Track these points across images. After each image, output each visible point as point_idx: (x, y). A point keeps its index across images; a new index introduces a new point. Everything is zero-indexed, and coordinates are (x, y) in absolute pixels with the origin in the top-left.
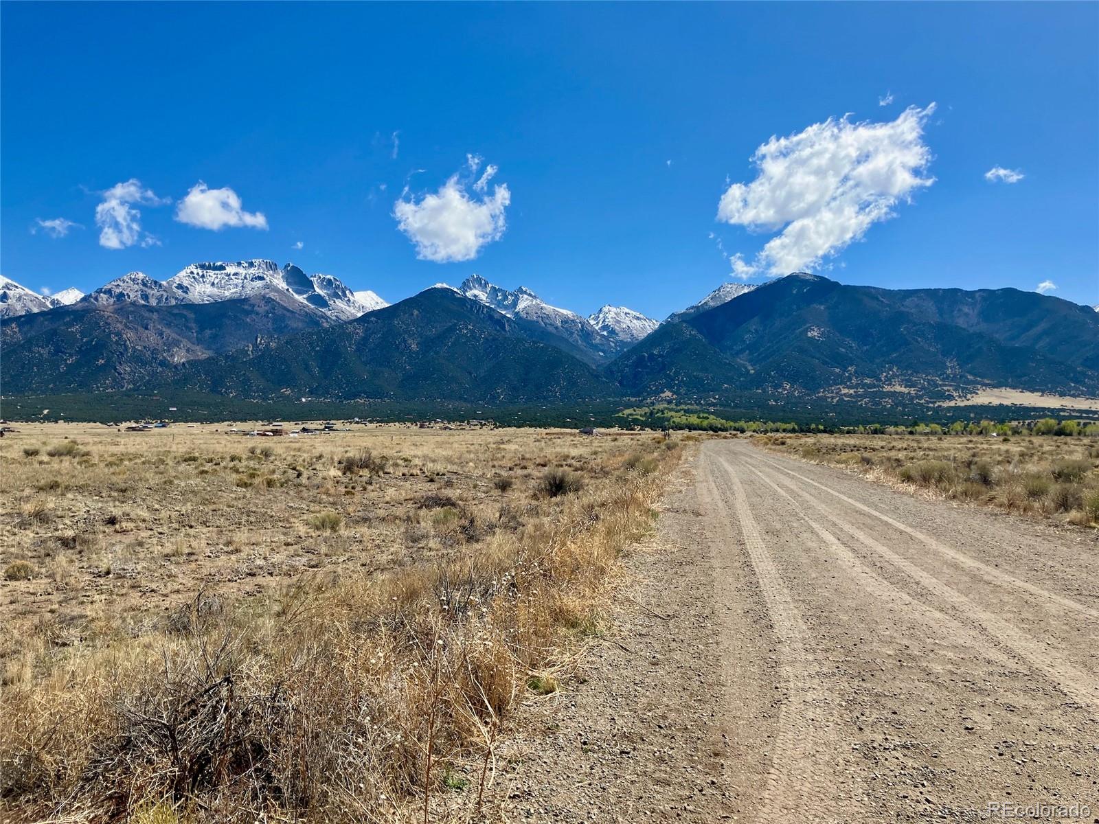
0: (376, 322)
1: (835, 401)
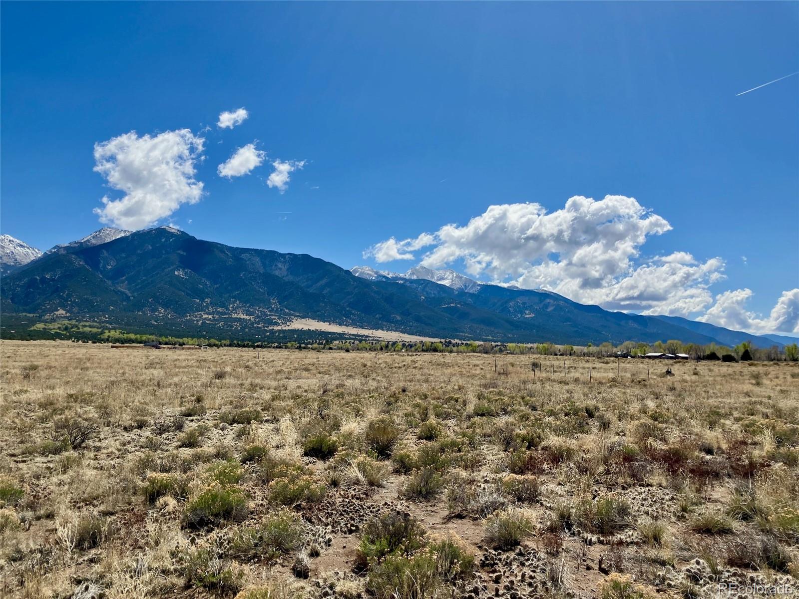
1: (200, 322)
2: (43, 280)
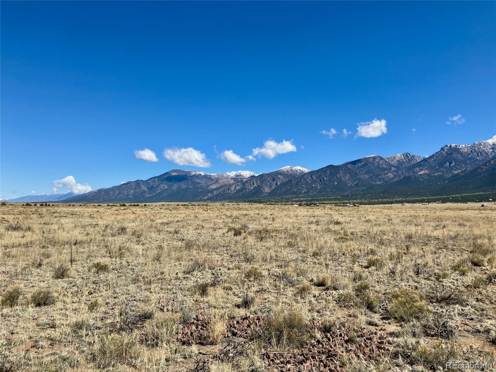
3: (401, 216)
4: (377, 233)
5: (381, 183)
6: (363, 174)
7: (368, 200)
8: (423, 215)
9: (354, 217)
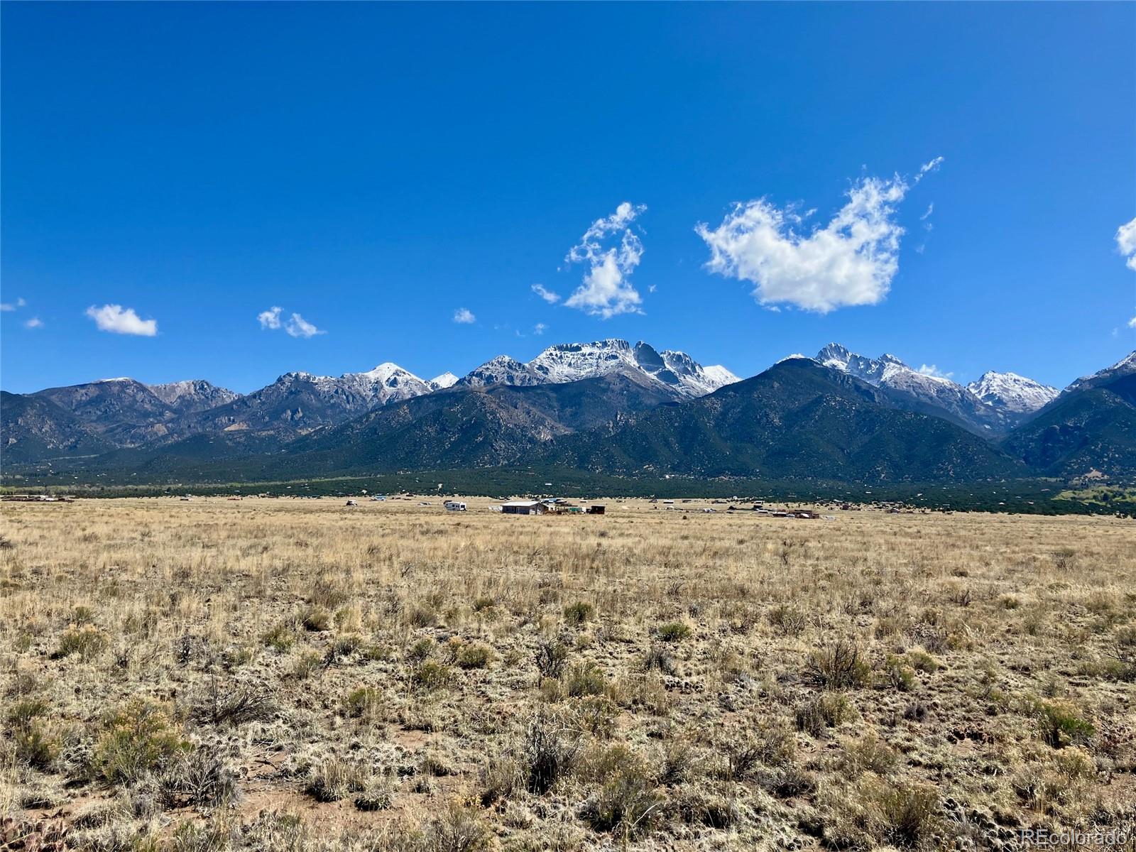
0: (735, 396)
2: (1065, 430)
3: (175, 526)
4: (104, 567)
5: (137, 445)
6: (91, 421)
7: (98, 487)
8: (226, 524)
9: (54, 528)
